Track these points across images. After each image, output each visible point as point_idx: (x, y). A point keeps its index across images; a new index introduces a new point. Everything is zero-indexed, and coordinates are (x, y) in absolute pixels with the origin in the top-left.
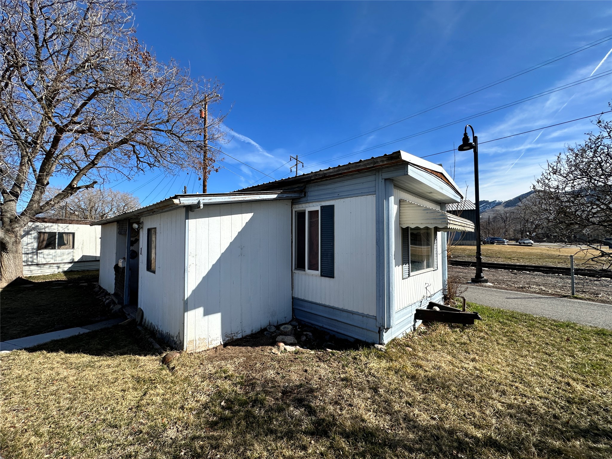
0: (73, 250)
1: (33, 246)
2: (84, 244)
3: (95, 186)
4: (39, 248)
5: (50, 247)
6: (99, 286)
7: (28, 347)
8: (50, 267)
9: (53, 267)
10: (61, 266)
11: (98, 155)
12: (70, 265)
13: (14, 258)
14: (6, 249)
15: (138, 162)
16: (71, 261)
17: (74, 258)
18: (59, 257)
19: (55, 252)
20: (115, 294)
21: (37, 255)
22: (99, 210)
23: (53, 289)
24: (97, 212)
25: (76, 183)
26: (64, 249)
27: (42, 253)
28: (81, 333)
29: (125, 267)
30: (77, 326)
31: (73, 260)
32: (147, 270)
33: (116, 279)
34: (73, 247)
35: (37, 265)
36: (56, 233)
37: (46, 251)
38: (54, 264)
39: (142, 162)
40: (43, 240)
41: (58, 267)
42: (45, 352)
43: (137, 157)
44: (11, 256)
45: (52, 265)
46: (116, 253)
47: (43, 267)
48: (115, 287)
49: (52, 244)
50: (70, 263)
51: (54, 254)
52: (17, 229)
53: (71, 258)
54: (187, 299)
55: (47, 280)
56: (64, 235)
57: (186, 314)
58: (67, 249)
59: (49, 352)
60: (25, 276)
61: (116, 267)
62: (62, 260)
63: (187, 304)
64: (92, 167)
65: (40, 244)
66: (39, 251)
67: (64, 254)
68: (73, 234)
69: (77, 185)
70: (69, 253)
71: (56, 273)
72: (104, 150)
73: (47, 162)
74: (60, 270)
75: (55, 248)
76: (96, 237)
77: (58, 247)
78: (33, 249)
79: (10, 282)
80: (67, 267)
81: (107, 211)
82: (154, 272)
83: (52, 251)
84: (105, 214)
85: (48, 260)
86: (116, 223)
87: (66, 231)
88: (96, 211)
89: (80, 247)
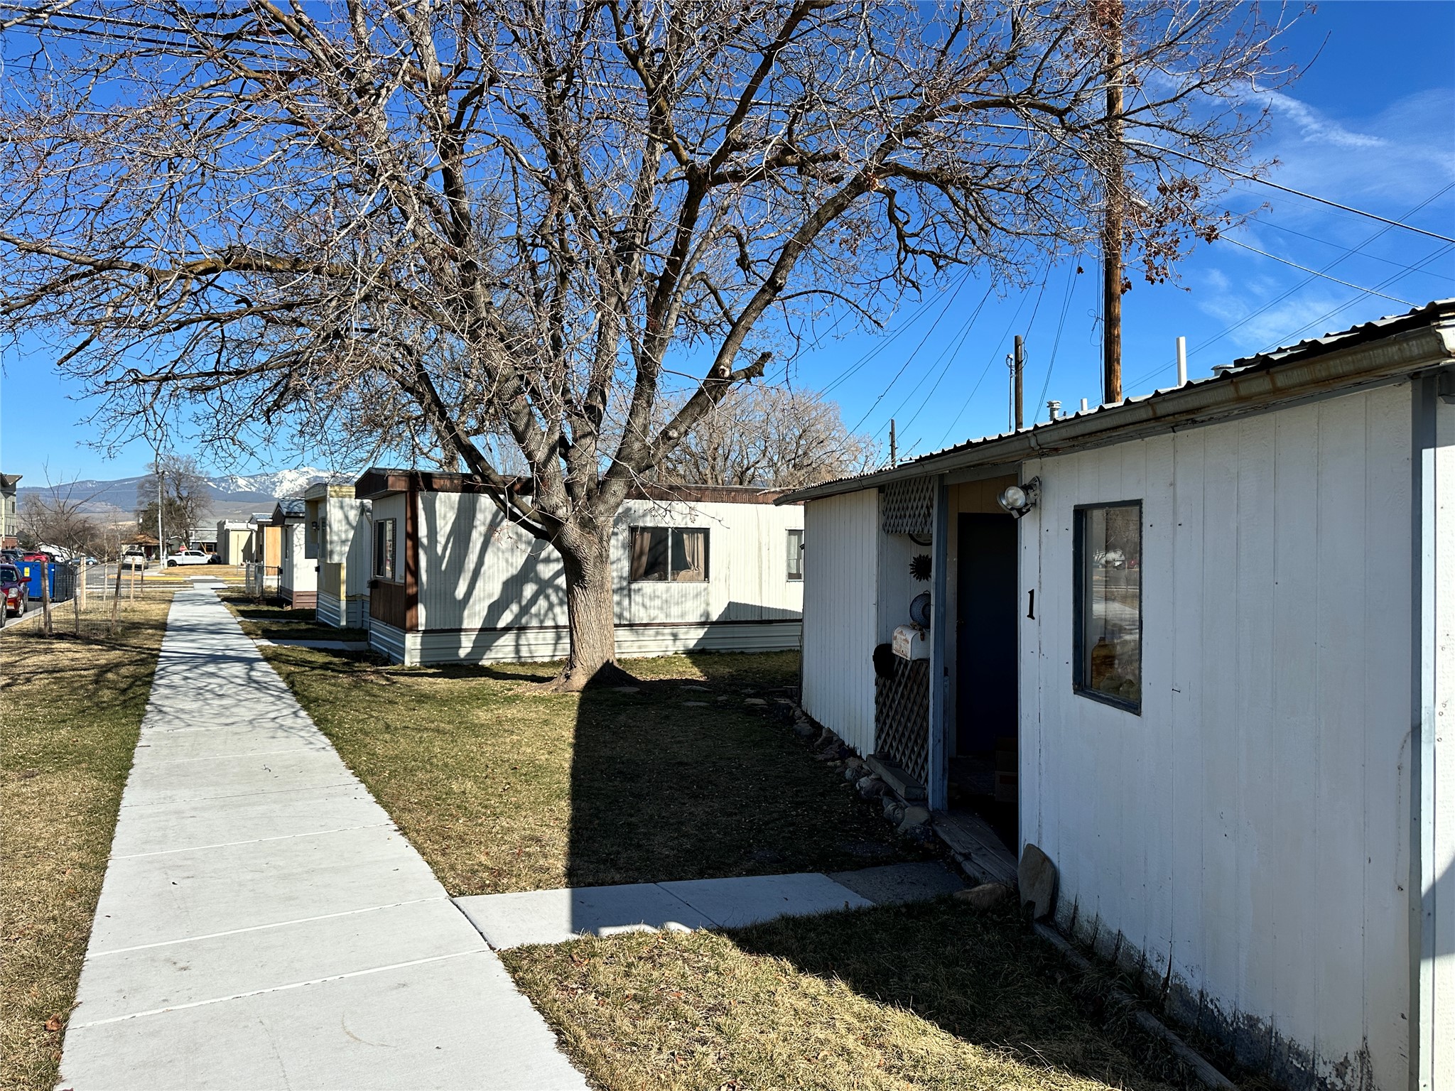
0: (705, 585)
1: (622, 569)
2: (731, 567)
3: (768, 366)
4: (634, 576)
5: (656, 575)
6: (805, 714)
7: (730, 924)
8: (657, 633)
9: (663, 634)
10: (681, 632)
11: (788, 251)
12: (701, 633)
13: (599, 603)
14: (583, 578)
15: (903, 254)
16: (703, 619)
17: (710, 609)
18: (675, 604)
19: (668, 590)
20: (883, 756)
21: (630, 596)
22: (733, 456)
23: (689, 708)
24: (729, 463)
25: (727, 361)
26: (685, 581)
27: (639, 590)
28: (853, 906)
29: (927, 660)
30: (816, 869)
31: (707, 615)
32: (1076, 691)
33: (882, 700)
34: (707, 575)
35: (631, 625)
36: (666, 529)
37: (648, 586)
38: (664, 625)
39: (914, 252)
40: (641, 553)
41: (675, 637)
42: (788, 965)
43: (901, 237)
44: (592, 596)
45: (661, 629)
46: (878, 604)
47: (643, 634)
48: (879, 731)
49: (660, 563)
50: (702, 624)
51: (664, 596)
52: (602, 519)
53: (701, 610)
54: (1434, 887)
55: (662, 677)
56: (685, 536)
57: (1426, 969)
58: (691, 580)
59: (800, 970)
60: (617, 656)
61: (884, 657)
62: (682, 616)
63: (1432, 914)
64: (769, 302)
65: (635, 564)
66: (635, 586)
67: (685, 596)
68: (706, 532)
69: (731, 369)
70: (697, 595)
71: (670, 654)
72: (803, 231)
73: (662, 302)
74: (680, 646)
75: (666, 579)
76: (760, 543)
77: (673, 574)
78: (621, 578)
79: (592, 673)
80: (693, 637)
81: (753, 459)
82: (1134, 707)
83: (661, 586)
84: (748, 469)
85: (653, 613)
86: (874, 492)
87: (691, 525)
88: (726, 459)
89: (722, 577)
